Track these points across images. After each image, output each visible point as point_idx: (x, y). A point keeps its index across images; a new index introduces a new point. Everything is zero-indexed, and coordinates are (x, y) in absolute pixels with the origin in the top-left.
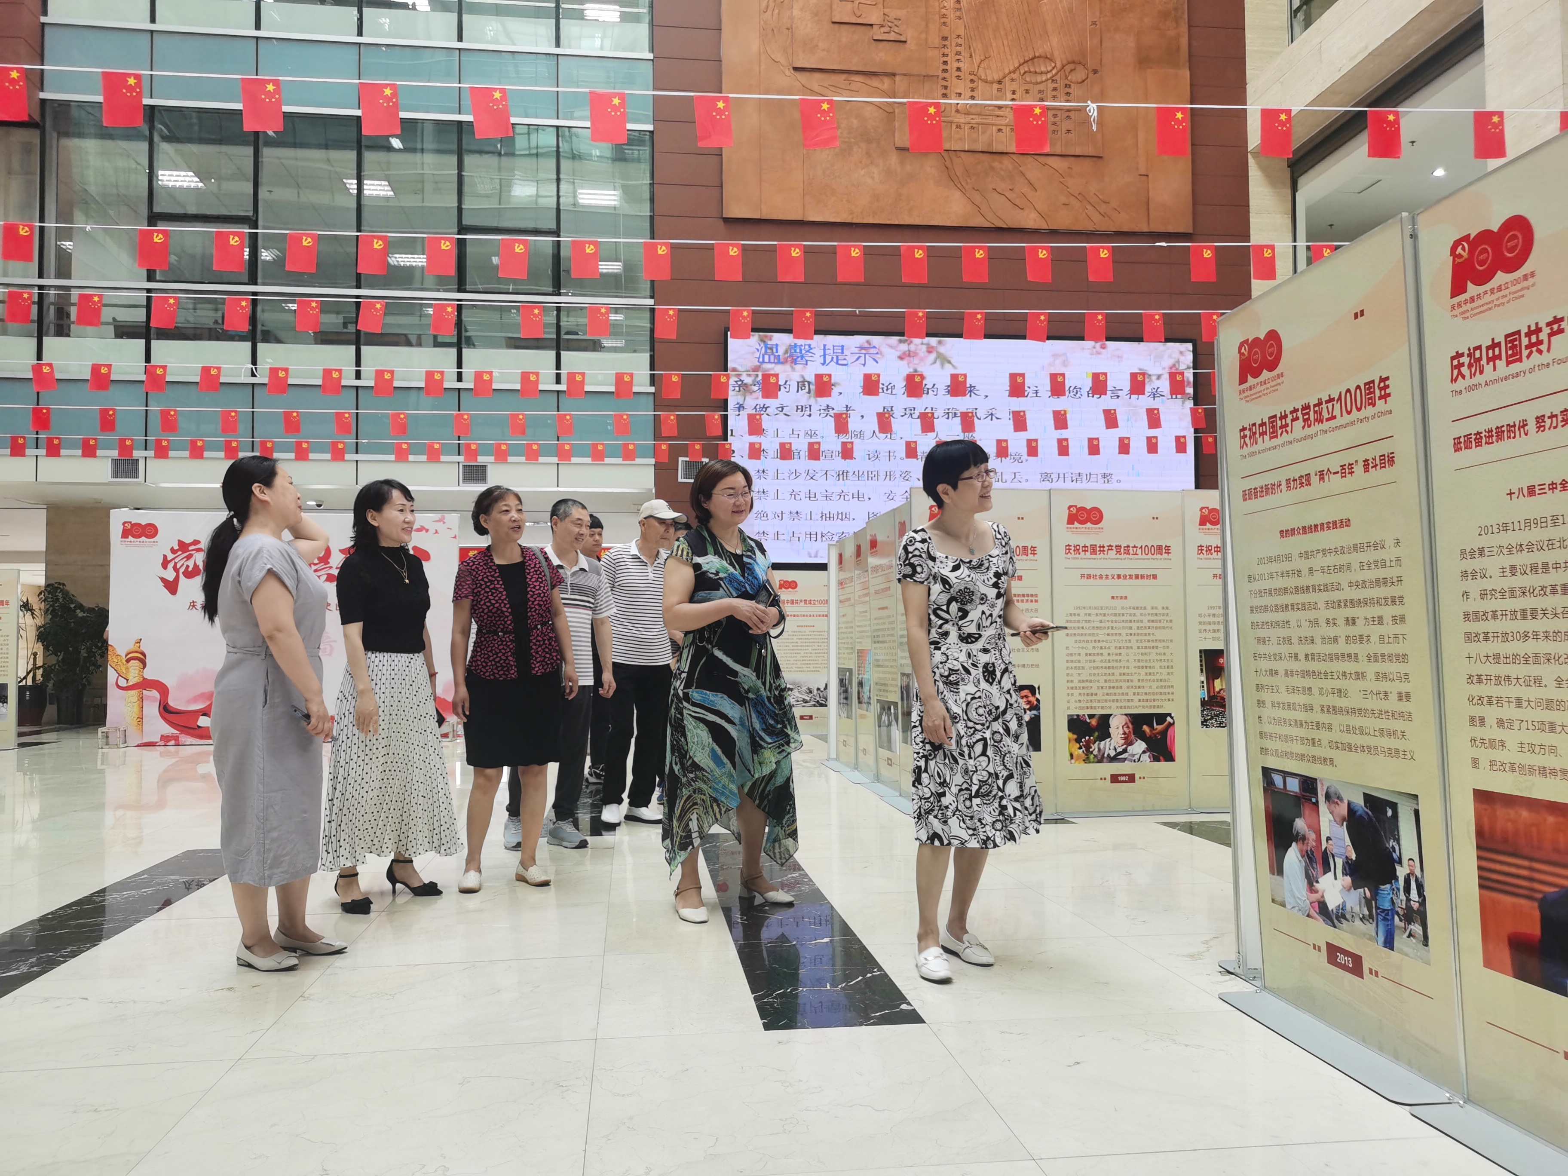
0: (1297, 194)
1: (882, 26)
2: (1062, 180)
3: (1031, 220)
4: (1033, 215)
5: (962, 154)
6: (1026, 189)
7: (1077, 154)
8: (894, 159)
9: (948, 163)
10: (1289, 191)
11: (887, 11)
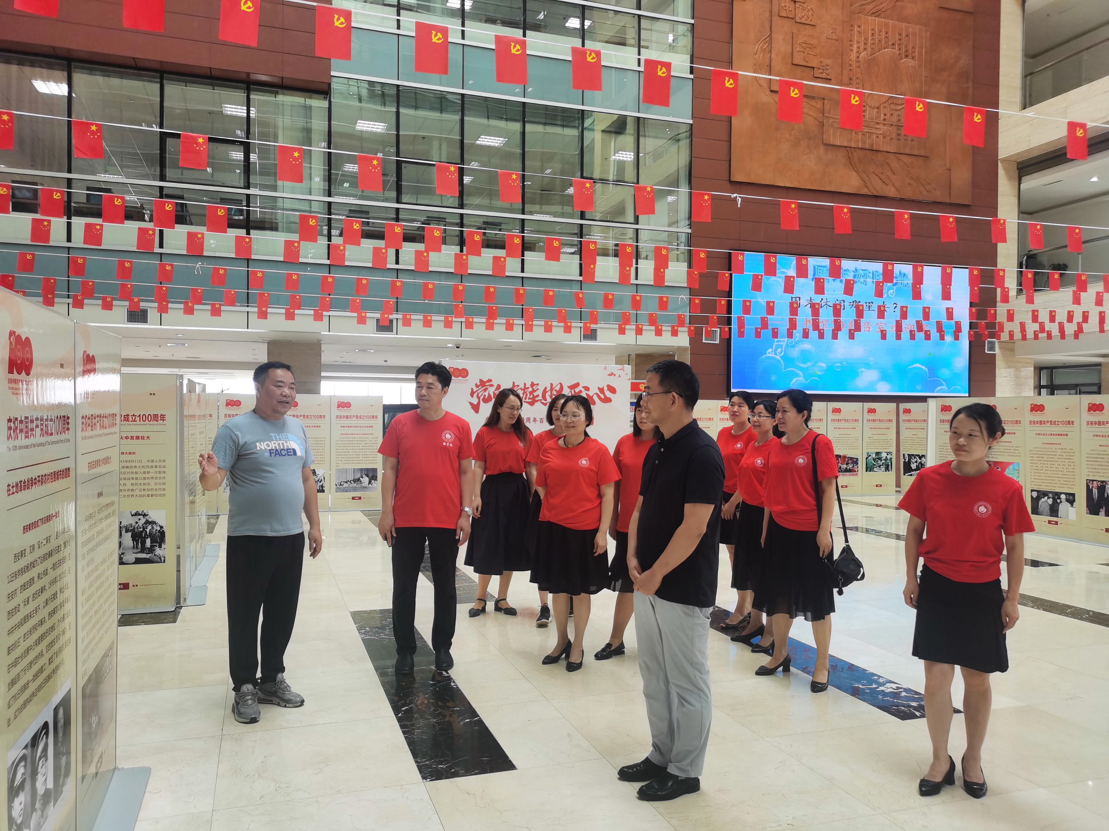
0: (1021, 185)
1: (819, 69)
2: (908, 169)
3: (891, 192)
4: (893, 189)
5: (858, 150)
6: (889, 173)
7: (916, 154)
8: (822, 150)
9: (850, 155)
10: (1017, 183)
11: (822, 59)
